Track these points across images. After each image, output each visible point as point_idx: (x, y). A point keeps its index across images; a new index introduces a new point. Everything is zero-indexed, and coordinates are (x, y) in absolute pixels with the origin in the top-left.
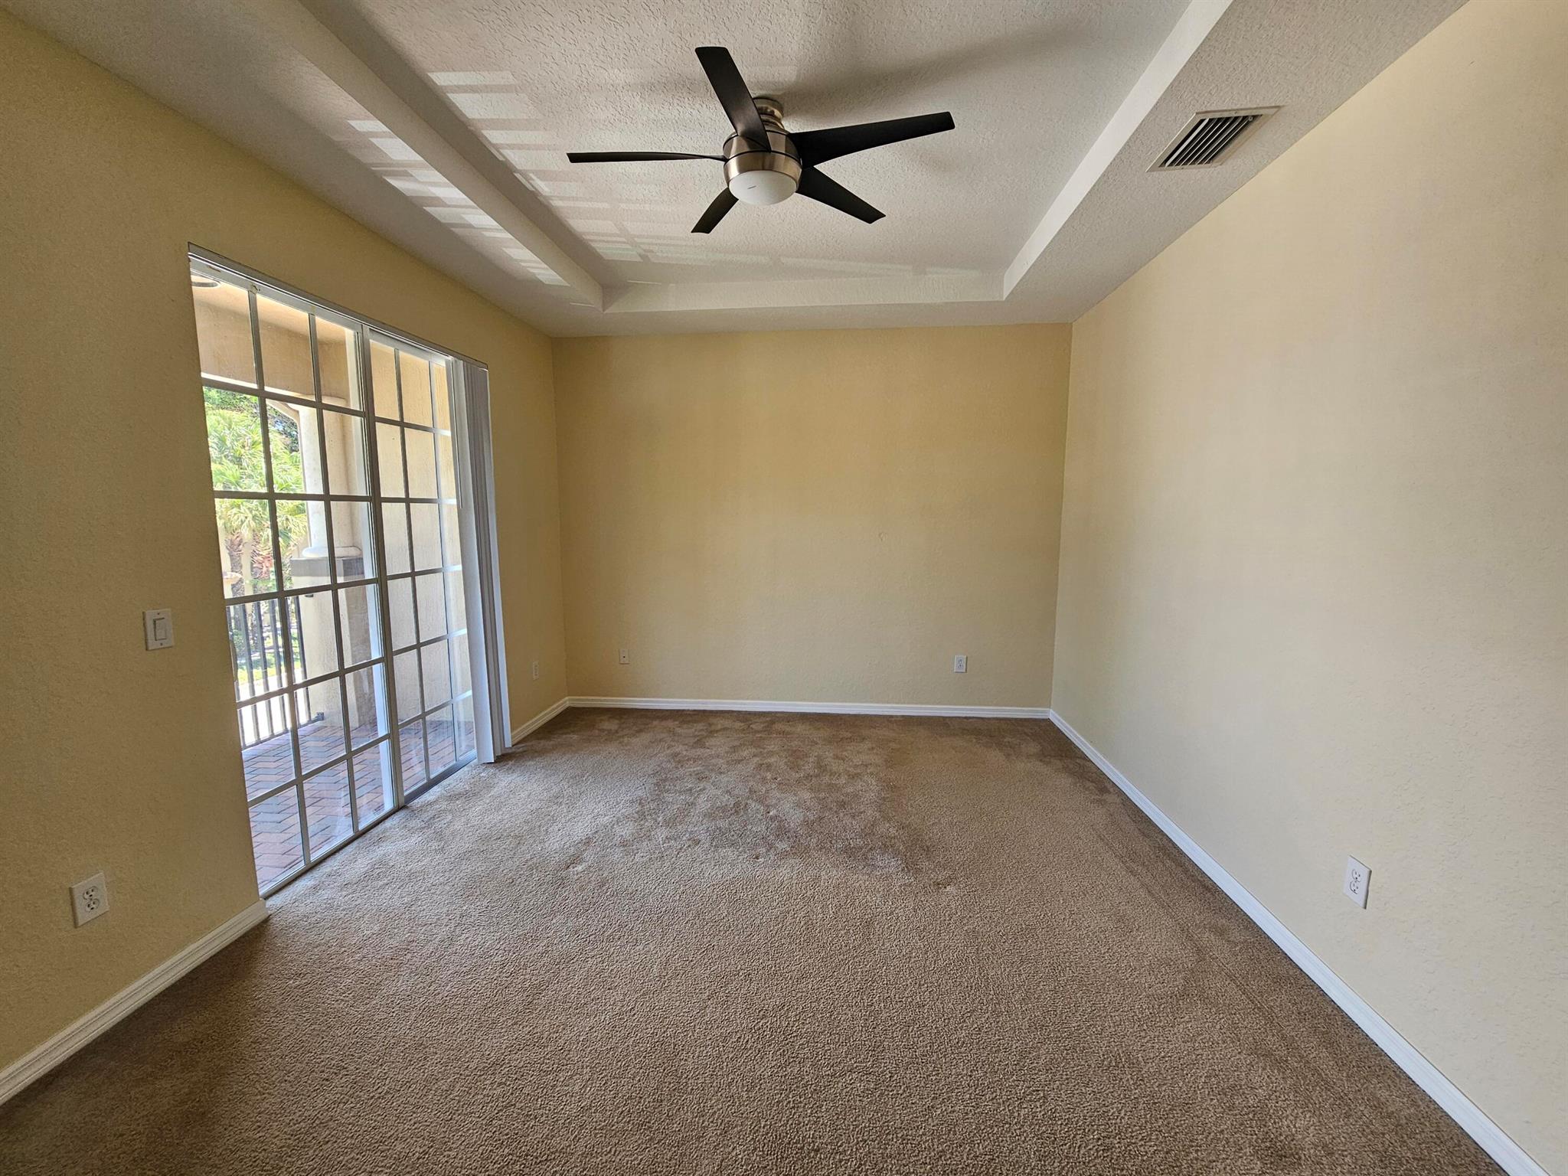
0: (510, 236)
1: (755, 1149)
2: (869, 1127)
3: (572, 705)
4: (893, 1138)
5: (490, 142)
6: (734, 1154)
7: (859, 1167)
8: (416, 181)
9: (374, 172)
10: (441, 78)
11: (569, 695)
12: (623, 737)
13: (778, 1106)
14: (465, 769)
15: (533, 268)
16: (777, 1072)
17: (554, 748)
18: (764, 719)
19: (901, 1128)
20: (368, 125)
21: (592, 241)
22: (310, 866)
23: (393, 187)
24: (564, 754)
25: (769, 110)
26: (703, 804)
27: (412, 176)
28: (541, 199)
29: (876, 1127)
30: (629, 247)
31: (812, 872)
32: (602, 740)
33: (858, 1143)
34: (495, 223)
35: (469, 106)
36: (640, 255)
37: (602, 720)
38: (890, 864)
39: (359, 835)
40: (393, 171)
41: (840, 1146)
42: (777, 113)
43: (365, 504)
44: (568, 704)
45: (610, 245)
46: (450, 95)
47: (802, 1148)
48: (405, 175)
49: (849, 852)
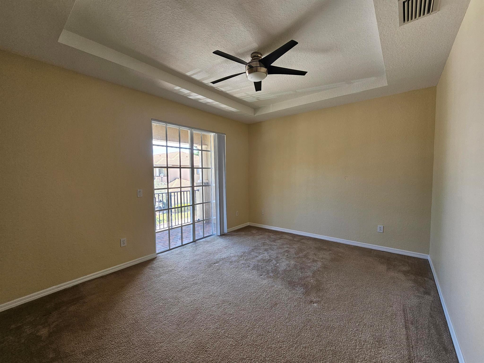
0: (218, 103)
1: (194, 342)
2: (223, 353)
3: (250, 225)
4: (226, 360)
5: (205, 83)
6: (189, 341)
7: (211, 361)
8: (193, 96)
9: (185, 96)
10: (188, 74)
11: (249, 222)
12: (255, 235)
13: (207, 336)
14: (213, 236)
15: (229, 108)
16: (215, 329)
17: (236, 235)
18: (300, 237)
19: (231, 359)
20: (177, 88)
21: (243, 98)
22: (170, 249)
23: (191, 99)
24: (237, 237)
25: (257, 55)
26: (260, 257)
27: (191, 95)
28: (224, 92)
29: (225, 355)
30: (252, 98)
31: (274, 284)
32: (249, 235)
33: (217, 355)
34: (214, 101)
35: (197, 77)
36: (256, 99)
37: (254, 230)
38: (300, 290)
39: (182, 245)
40: (188, 95)
41: (212, 353)
42: (259, 55)
43: (189, 169)
44: (249, 225)
45: (247, 99)
46: (192, 76)
47: (203, 348)
48: (190, 95)
49: (290, 283)
